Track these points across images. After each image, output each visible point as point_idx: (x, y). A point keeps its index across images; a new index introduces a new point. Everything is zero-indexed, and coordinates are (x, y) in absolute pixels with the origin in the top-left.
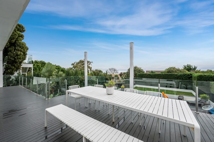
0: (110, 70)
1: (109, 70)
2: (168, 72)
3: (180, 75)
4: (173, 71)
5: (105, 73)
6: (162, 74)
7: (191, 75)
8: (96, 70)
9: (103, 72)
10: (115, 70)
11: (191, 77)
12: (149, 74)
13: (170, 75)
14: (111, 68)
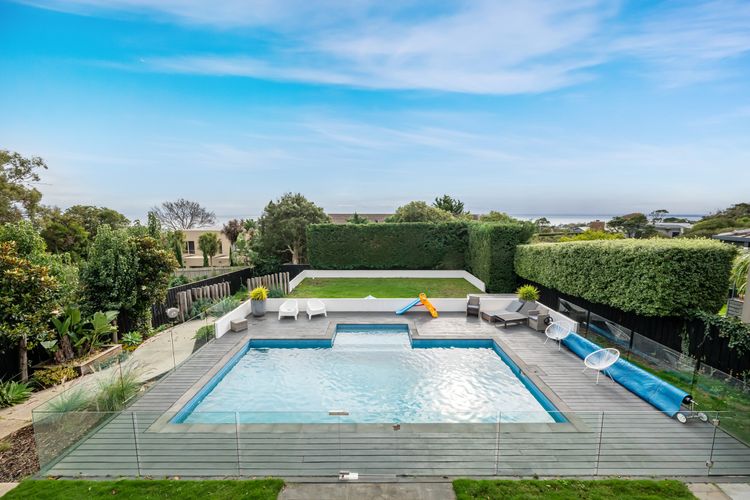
0: (171, 209)
1: (164, 211)
2: (408, 219)
3: (440, 228)
4: (422, 215)
5: (145, 223)
6: (394, 226)
7: (465, 226)
8: (76, 210)
9: (127, 221)
10: (196, 212)
11: (465, 233)
12: (351, 227)
13: (416, 227)
14: (173, 200)
